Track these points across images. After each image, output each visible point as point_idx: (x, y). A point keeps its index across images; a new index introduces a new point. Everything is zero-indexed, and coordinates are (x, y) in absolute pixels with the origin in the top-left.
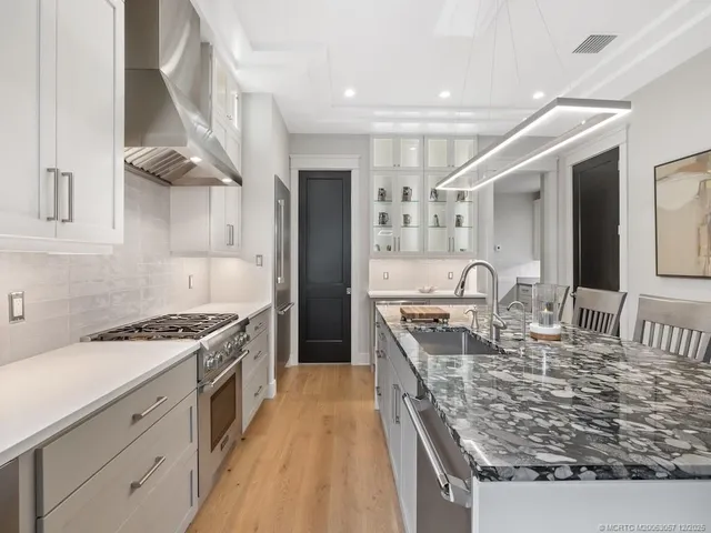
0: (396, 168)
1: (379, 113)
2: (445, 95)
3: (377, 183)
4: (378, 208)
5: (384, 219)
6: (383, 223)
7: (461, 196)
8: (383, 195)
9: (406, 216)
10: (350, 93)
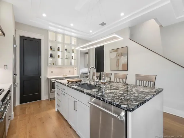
0: (56, 41)
1: (50, 23)
2: (72, 25)
3: (50, 45)
4: (50, 52)
5: (52, 56)
6: (52, 57)
7: (73, 51)
8: (51, 48)
9: (58, 55)
10: (44, 15)
